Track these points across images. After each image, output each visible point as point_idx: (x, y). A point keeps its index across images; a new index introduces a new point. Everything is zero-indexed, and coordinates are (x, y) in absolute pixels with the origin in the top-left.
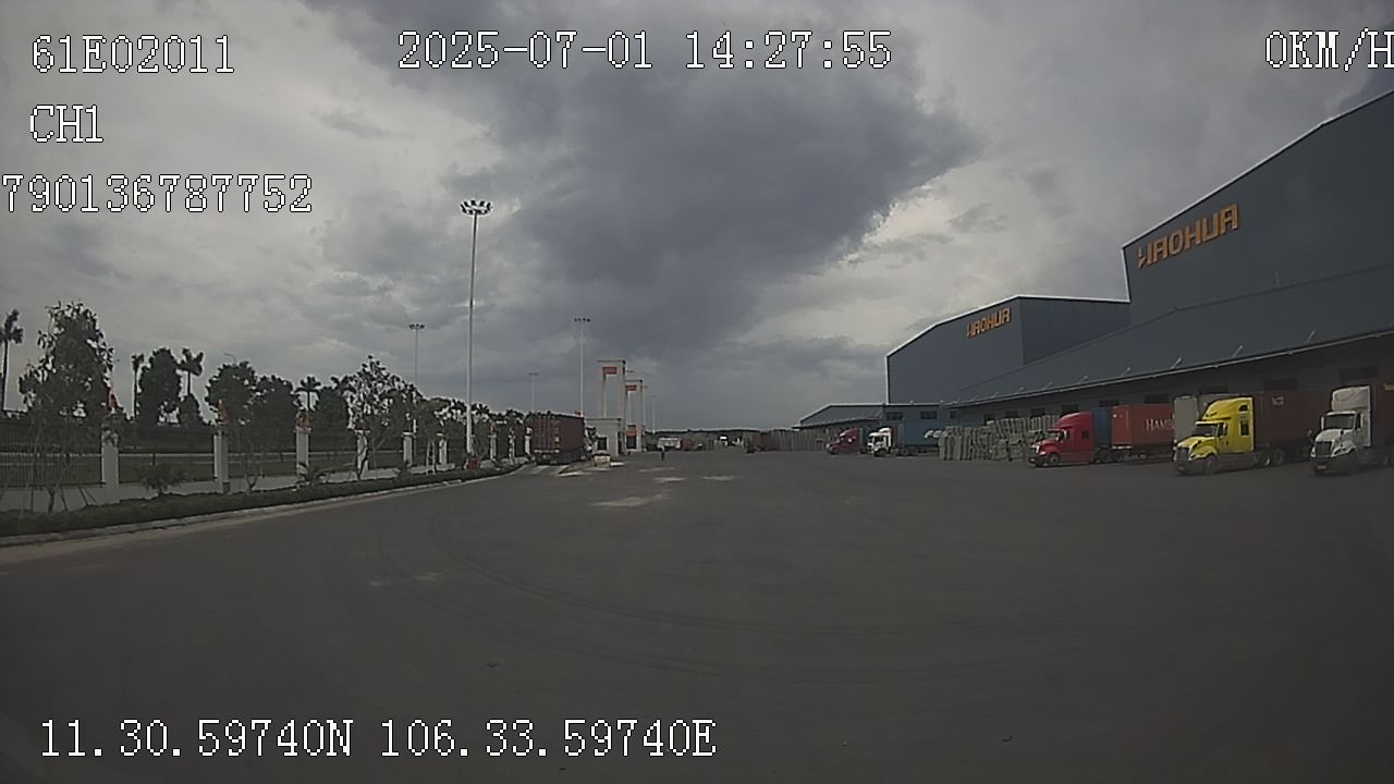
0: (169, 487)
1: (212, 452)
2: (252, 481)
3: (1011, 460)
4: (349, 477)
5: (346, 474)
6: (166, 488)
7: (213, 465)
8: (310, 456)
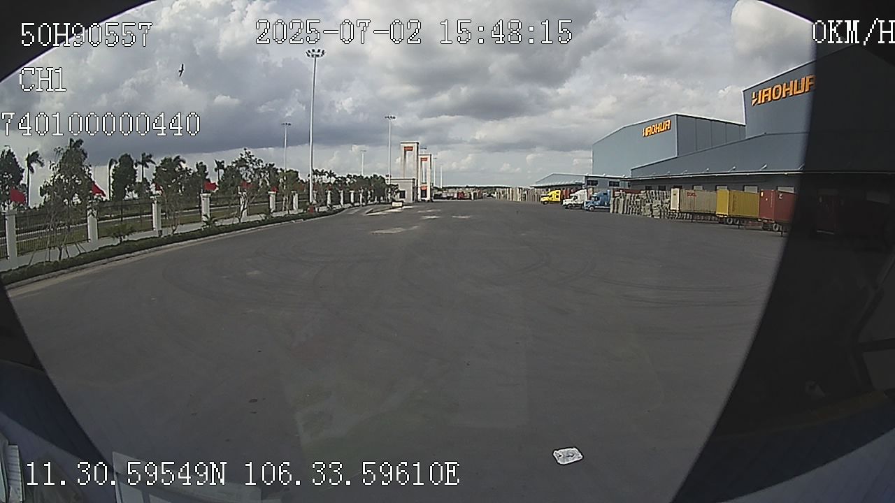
0: (126, 236)
1: (152, 213)
2: (174, 228)
3: (653, 216)
4: (233, 221)
5: (232, 219)
6: (124, 238)
7: (152, 222)
8: (210, 210)
